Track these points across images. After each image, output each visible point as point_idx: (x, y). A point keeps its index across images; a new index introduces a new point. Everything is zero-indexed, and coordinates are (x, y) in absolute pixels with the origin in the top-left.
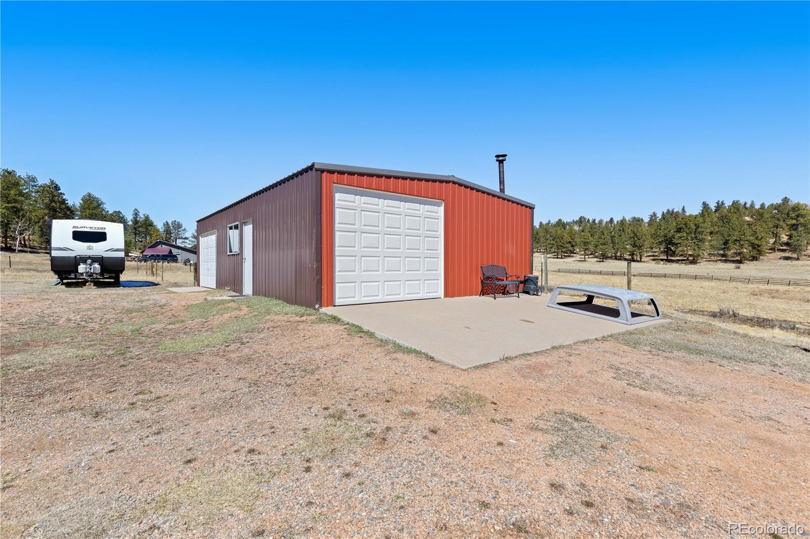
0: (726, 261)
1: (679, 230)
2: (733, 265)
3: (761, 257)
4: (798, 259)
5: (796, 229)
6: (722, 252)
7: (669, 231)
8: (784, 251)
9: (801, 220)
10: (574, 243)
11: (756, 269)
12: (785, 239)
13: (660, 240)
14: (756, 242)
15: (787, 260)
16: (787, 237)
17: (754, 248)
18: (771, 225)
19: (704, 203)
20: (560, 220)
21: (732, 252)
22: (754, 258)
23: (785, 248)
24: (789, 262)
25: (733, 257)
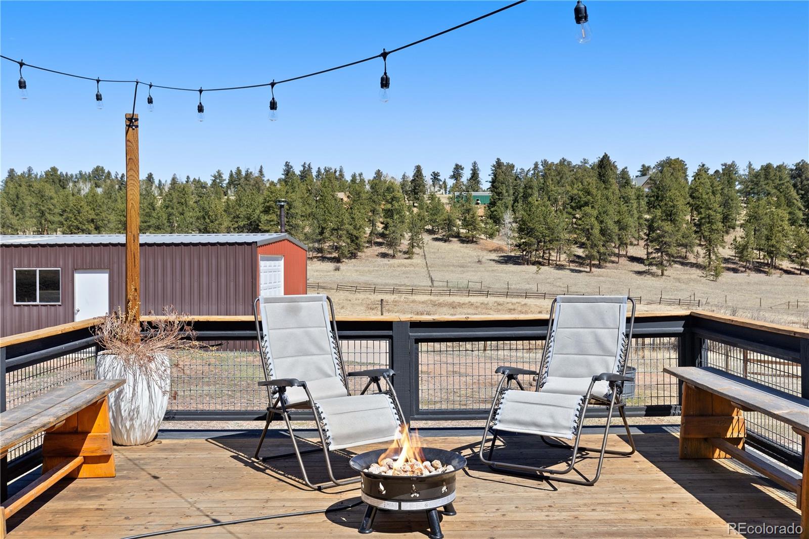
0: (323, 259)
1: (267, 210)
2: (331, 266)
3: (359, 254)
4: (393, 257)
5: (392, 217)
6: (316, 245)
7: (254, 210)
8: (380, 244)
9: (396, 205)
10: (100, 223)
11: (357, 271)
12: (380, 227)
13: (241, 224)
14: (355, 232)
15: (384, 257)
16: (382, 226)
17: (352, 241)
18: (368, 208)
19: (287, 164)
20: (54, 170)
21: (327, 244)
22: (353, 256)
23: (380, 240)
24: (385, 261)
25: (330, 253)
